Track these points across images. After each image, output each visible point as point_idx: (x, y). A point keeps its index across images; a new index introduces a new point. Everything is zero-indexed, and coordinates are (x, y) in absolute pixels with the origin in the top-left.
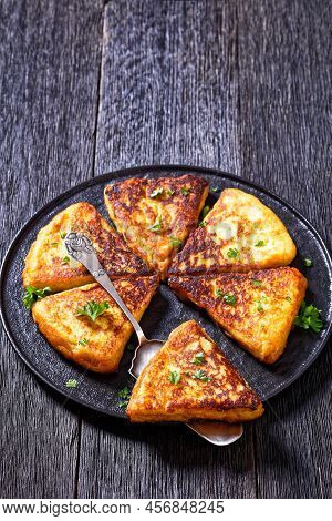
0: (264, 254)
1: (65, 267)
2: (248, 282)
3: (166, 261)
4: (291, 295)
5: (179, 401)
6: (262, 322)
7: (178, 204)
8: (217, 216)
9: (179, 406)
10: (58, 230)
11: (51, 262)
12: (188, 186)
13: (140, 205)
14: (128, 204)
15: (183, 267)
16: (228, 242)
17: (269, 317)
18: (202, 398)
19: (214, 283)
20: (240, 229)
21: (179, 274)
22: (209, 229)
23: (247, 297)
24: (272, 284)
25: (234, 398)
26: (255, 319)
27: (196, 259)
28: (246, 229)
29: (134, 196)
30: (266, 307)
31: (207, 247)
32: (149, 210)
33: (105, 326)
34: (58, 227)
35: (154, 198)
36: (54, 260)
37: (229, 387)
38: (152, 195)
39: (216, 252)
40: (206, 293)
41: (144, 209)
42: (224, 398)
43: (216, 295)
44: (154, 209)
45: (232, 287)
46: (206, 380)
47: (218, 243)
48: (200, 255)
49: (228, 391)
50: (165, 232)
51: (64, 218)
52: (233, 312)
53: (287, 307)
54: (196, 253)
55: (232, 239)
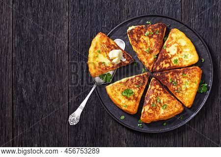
0: (187, 61)
2: (181, 74)
3: (152, 66)
4: (196, 81)
6: (186, 93)
7: (155, 38)
8: (169, 43)
12: (158, 29)
13: (141, 39)
14: (137, 38)
15: (158, 68)
17: (189, 91)
19: (169, 75)
20: (178, 50)
21: (157, 72)
22: (167, 50)
23: (181, 82)
24: (190, 76)
26: (184, 92)
27: (162, 64)
28: (180, 50)
29: (139, 35)
30: (188, 87)
31: (166, 58)
32: (144, 41)
33: (132, 98)
39: (169, 61)
40: (166, 80)
41: (142, 41)
43: (170, 81)
44: (146, 41)
45: (176, 77)
47: (170, 56)
48: (164, 62)
50: (151, 52)
52: (176, 89)
53: (195, 86)
54: (162, 61)
55: (175, 55)
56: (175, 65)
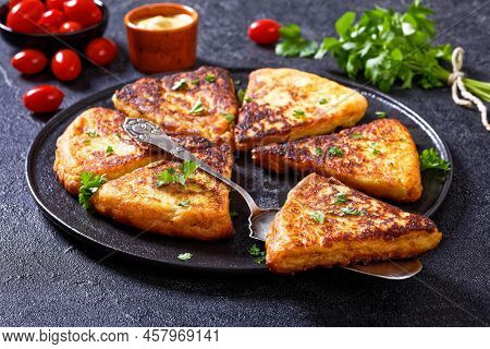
1: (113, 157)
3: (227, 133)
5: (335, 234)
6: (386, 162)
7: (209, 89)
8: (259, 92)
9: (338, 239)
10: (82, 132)
11: (91, 157)
12: (210, 74)
13: (165, 96)
14: (151, 99)
15: (251, 134)
16: (287, 107)
18: (361, 230)
20: (294, 96)
22: (260, 102)
25: (403, 223)
26: (378, 161)
27: (263, 125)
28: (300, 94)
29: (154, 92)
30: (383, 150)
32: (178, 100)
33: (198, 190)
34: (80, 130)
35: (177, 90)
36: (94, 154)
37: (390, 216)
38: (174, 88)
39: (279, 117)
42: (390, 225)
44: (184, 99)
46: (357, 215)
47: (276, 109)
48: (263, 122)
49: (392, 219)
51: (83, 122)
53: (406, 146)
54: (257, 121)
55: (290, 104)
56: (300, 121)
